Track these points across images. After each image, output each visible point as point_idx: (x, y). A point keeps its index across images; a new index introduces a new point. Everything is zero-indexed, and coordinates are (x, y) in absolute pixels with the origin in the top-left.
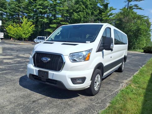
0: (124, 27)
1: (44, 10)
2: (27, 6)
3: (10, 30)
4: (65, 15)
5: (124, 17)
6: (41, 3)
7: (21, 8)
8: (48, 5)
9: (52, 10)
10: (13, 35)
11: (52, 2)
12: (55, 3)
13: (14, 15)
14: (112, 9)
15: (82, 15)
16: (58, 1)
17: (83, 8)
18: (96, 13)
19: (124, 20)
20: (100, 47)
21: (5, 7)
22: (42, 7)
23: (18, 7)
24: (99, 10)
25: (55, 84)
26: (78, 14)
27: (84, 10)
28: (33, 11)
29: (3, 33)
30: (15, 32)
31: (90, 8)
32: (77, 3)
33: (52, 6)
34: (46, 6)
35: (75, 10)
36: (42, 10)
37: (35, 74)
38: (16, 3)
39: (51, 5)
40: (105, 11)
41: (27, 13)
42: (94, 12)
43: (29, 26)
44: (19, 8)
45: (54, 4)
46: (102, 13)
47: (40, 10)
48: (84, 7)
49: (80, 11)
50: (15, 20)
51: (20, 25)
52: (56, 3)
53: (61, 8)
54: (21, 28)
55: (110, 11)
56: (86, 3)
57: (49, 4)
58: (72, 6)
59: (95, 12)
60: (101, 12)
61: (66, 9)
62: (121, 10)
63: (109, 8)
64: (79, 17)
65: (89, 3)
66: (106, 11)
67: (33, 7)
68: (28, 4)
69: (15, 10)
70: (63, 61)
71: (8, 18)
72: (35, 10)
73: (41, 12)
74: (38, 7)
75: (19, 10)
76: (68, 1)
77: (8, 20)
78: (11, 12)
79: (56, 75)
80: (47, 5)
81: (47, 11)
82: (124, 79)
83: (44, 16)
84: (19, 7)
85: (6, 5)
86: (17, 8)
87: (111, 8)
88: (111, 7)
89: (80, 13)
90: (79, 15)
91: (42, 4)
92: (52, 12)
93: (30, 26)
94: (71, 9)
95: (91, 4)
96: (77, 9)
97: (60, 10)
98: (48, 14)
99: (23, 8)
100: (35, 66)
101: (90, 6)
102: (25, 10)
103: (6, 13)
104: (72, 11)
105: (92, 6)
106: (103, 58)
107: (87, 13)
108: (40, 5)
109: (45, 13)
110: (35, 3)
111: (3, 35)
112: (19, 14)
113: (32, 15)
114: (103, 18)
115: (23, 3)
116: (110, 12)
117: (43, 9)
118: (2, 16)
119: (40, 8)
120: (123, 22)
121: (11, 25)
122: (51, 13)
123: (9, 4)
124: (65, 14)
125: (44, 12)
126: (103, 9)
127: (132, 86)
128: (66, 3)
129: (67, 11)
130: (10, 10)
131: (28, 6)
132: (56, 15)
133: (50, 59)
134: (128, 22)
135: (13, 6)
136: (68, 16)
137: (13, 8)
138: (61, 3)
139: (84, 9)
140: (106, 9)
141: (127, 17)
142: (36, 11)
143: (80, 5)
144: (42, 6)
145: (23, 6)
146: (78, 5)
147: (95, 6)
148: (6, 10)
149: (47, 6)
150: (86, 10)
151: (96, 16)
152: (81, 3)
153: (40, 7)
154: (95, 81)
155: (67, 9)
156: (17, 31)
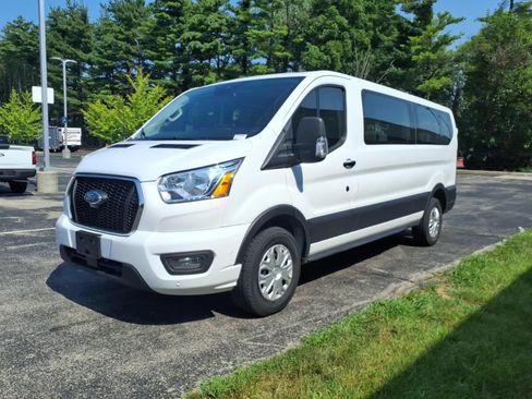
0: (497, 84)
1: (208, 45)
2: (152, 34)
3: (97, 116)
4: (279, 54)
5: (496, 47)
6: (196, 22)
7: (133, 43)
8: (221, 24)
9: (236, 43)
10: (107, 132)
11: (233, 15)
12: (241, 18)
13: (114, 67)
14: (446, 20)
15: (338, 51)
16: (253, 10)
17: (340, 25)
18: (387, 40)
19: (494, 59)
20: (279, 152)
21: (86, 43)
22: (199, 35)
23: (123, 40)
24: (399, 26)
25: (119, 274)
26: (323, 47)
27: (346, 34)
28: (173, 49)
29: (80, 129)
30: (112, 123)
31: (365, 24)
32: (318, 9)
33: (232, 29)
34: (213, 30)
35: (313, 35)
36: (199, 44)
37: (71, 245)
38: (117, 28)
39: (230, 25)
40: (421, 30)
41: (152, 59)
42: (383, 37)
43: (156, 102)
44: (129, 45)
45: (242, 21)
46: (412, 38)
47: (192, 44)
48: (345, 22)
49: (330, 37)
50: (116, 84)
51: (127, 99)
52: (248, 15)
53: (262, 33)
54: (128, 110)
55: (440, 28)
56: (352, 7)
57: (224, 21)
58: (303, 23)
59: (386, 38)
60: (405, 33)
61: (281, 34)
62: (482, 20)
63: (435, 18)
64: (325, 57)
65: (361, 7)
66: (425, 29)
67: (172, 36)
68: (156, 29)
69: (116, 50)
70: (138, 200)
71: (95, 80)
72: (178, 45)
73: (196, 53)
74: (187, 34)
75: (128, 52)
76: (287, 5)
77: (95, 87)
78: (103, 61)
79: (119, 245)
80: (217, 25)
81: (216, 47)
82: (419, 268)
83: (208, 65)
84: (127, 40)
85: (89, 37)
86: (120, 43)
87: (442, 17)
88: (443, 13)
89: (330, 43)
90: (327, 52)
91: (201, 23)
92: (233, 47)
93: (159, 101)
94: (300, 33)
95: (369, 10)
96: (320, 29)
97: (261, 40)
98: (221, 58)
99: (142, 42)
100: (74, 220)
101: (364, 17)
102: (145, 48)
103: (90, 63)
104: (300, 39)
105: (375, 16)
106: (301, 190)
107: (357, 42)
108: (193, 28)
109: (210, 53)
110: (179, 21)
111: (79, 136)
112: (129, 64)
113: (169, 62)
114: (414, 58)
115: (139, 28)
116: (441, 33)
117: (202, 40)
118: (79, 74)
119: (194, 39)
120: (493, 66)
121: (99, 101)
122: (231, 51)
123: (99, 35)
124: (279, 50)
125: (208, 50)
126: (413, 25)
127: (440, 290)
128: (281, 15)
129: (286, 40)
130: (100, 53)
131: (157, 35)
132: (249, 58)
133: (106, 197)
134: (511, 63)
135: (109, 38)
136: (287, 57)
137: (110, 46)
138: (263, 15)
139: (343, 29)
140: (426, 24)
141: (509, 47)
142: (181, 50)
143: (331, 16)
144: (202, 31)
145: (142, 37)
146: (321, 17)
147: (384, 16)
148: (89, 55)
149: (218, 30)
150: (353, 31)
151: (389, 50)
152: (333, 8)
153: (193, 33)
154: (262, 267)
155: (285, 33)
156: (116, 121)
